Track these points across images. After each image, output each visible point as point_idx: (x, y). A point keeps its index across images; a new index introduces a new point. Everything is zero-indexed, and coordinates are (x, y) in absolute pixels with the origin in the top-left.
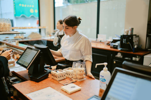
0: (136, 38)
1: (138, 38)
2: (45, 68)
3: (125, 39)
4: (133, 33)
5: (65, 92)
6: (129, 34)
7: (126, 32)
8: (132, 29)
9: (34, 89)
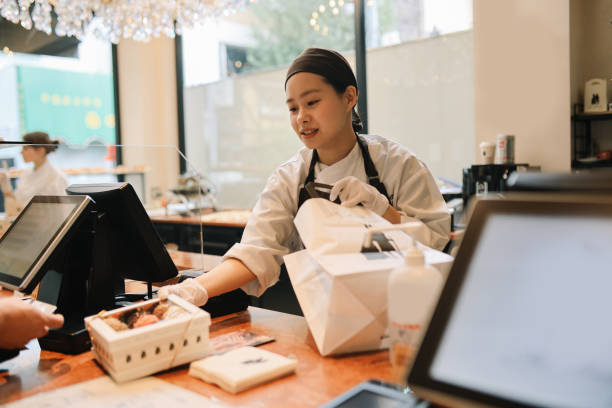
3: (486, 184)
4: (513, 159)
5: (212, 388)
6: (499, 160)
7: (484, 154)
8: (510, 142)
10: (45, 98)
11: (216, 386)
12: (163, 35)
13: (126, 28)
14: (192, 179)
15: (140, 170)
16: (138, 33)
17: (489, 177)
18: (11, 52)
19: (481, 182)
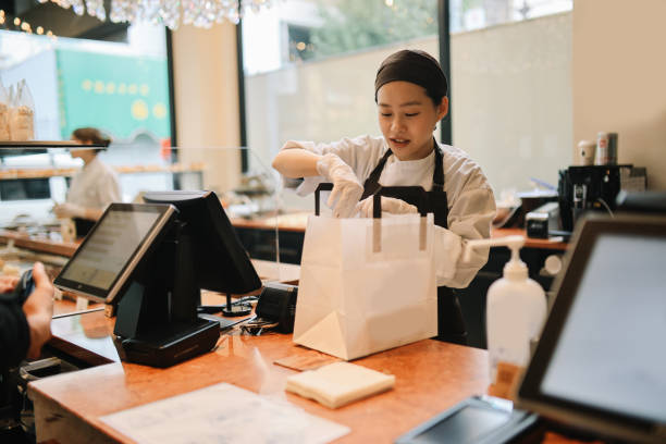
0: (633, 179)
1: (643, 178)
2: (200, 312)
3: (584, 187)
4: (616, 159)
5: (310, 403)
6: (599, 161)
7: (583, 153)
8: (612, 141)
9: (143, 395)
10: (87, 85)
11: (313, 401)
12: (227, 20)
13: (187, 13)
14: (256, 178)
15: (197, 168)
16: (201, 19)
17: (589, 180)
18: (54, 37)
19: (580, 185)
